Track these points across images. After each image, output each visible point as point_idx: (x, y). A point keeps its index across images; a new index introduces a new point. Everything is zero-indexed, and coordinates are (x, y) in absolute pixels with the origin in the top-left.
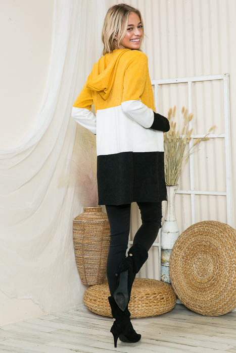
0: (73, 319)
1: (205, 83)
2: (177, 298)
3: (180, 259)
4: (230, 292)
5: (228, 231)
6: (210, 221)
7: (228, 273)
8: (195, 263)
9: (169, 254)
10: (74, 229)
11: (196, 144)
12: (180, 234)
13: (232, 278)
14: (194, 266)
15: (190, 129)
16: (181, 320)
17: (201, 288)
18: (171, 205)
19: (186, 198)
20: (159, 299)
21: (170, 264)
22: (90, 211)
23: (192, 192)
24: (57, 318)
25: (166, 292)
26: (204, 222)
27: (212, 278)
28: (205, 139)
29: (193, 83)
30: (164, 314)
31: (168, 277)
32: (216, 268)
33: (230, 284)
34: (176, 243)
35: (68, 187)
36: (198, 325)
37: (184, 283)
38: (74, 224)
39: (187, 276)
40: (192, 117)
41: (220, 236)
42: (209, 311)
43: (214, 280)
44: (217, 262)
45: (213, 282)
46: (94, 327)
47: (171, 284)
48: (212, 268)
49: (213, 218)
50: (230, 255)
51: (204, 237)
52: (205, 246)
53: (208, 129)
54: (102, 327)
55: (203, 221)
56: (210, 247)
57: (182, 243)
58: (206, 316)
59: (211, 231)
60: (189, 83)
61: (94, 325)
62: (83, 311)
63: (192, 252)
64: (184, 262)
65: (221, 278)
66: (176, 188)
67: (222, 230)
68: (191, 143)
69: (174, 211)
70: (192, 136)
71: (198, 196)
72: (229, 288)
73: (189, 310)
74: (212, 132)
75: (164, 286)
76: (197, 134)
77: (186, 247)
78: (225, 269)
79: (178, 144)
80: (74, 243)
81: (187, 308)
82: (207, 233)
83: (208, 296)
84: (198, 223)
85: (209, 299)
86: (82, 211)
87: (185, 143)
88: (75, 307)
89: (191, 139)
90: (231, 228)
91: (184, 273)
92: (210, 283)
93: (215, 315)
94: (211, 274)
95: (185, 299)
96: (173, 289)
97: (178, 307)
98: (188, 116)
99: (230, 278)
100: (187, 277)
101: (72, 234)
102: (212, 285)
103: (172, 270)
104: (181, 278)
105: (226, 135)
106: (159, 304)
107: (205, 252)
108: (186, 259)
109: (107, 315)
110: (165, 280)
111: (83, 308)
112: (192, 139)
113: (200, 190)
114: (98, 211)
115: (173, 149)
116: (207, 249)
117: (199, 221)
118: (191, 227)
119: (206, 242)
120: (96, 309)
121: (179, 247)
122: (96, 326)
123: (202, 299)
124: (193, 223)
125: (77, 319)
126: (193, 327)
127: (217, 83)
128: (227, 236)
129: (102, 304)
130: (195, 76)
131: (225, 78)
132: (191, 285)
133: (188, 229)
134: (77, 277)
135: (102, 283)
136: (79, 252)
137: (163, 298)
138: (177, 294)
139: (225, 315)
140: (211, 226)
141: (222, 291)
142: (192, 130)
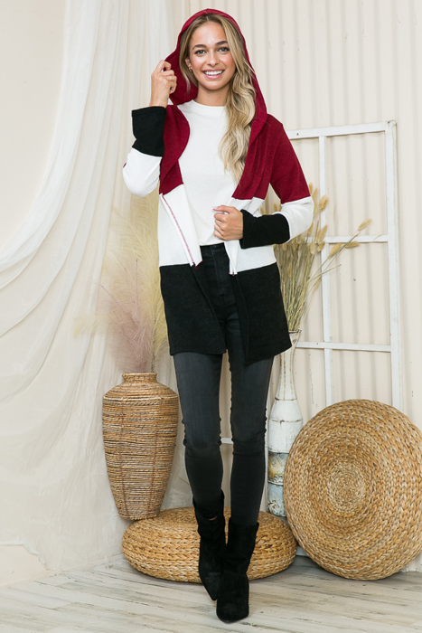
0: (101, 584)
1: (352, 139)
2: (298, 544)
3: (302, 471)
4: (395, 536)
5: (392, 420)
6: (359, 401)
7: (392, 500)
8: (331, 480)
9: (283, 462)
10: (104, 414)
11: (334, 254)
12: (305, 423)
13: (401, 509)
14: (330, 484)
15: (322, 226)
16: (304, 588)
17: (343, 528)
18: (287, 370)
19: (315, 355)
20: (263, 548)
21: (285, 481)
22: (134, 381)
23: (327, 346)
24: (72, 581)
25: (276, 534)
26: (349, 401)
27: (364, 508)
28: (351, 245)
29: (329, 139)
30: (273, 575)
31: (281, 505)
32: (371, 488)
33: (397, 521)
34: (295, 442)
35: (93, 335)
36: (336, 597)
37: (310, 517)
38: (105, 405)
39: (315, 503)
40: (326, 202)
41: (378, 429)
42: (357, 571)
43: (366, 512)
44: (372, 478)
45: (364, 516)
46: (140, 599)
47: (286, 518)
48: (363, 490)
49: (366, 395)
50: (397, 464)
51: (349, 430)
52: (349, 447)
53: (356, 226)
54: (154, 599)
55: (347, 399)
56: (359, 448)
57: (307, 442)
58: (351, 579)
59: (361, 419)
60: (322, 140)
61: (139, 596)
62: (120, 569)
63: (326, 458)
64: (311, 478)
65: (380, 508)
66: (297, 337)
67: (381, 418)
68: (325, 253)
69: (293, 381)
70: (327, 240)
71: (338, 353)
72: (395, 527)
73: (321, 568)
74: (363, 231)
75: (273, 523)
76: (336, 235)
77: (313, 450)
78: (387, 492)
79: (299, 254)
80: (105, 440)
81: (316, 564)
82: (354, 424)
83: (356, 543)
84: (338, 404)
85: (357, 548)
86: (120, 381)
87: (313, 252)
88: (106, 560)
89: (324, 244)
90: (399, 413)
91: (310, 498)
92: (359, 517)
93: (369, 577)
94: (361, 501)
95: (312, 547)
96: (290, 529)
97: (300, 562)
98: (318, 202)
99: (396, 507)
100: (316, 506)
101: (101, 424)
102: (363, 521)
103: (288, 493)
104: (306, 507)
105: (391, 238)
106: (262, 556)
107: (350, 459)
108: (314, 471)
109: (165, 577)
110: (276, 511)
111: (121, 563)
112: (327, 245)
113: (341, 341)
114: (150, 381)
115: (290, 264)
116: (355, 453)
117: (339, 400)
118: (323, 412)
119: (351, 440)
120: (144, 564)
121: (302, 449)
122: (142, 597)
123: (343, 548)
124: (329, 404)
125: (110, 582)
126: (326, 600)
127: (374, 138)
128: (391, 427)
129: (155, 556)
130: (332, 125)
131: (389, 130)
132: (324, 522)
133: (318, 415)
134: (110, 504)
135: (158, 516)
136: (113, 458)
137: (270, 546)
138: (298, 538)
139: (387, 578)
140: (361, 409)
141: (382, 534)
142: (326, 228)
